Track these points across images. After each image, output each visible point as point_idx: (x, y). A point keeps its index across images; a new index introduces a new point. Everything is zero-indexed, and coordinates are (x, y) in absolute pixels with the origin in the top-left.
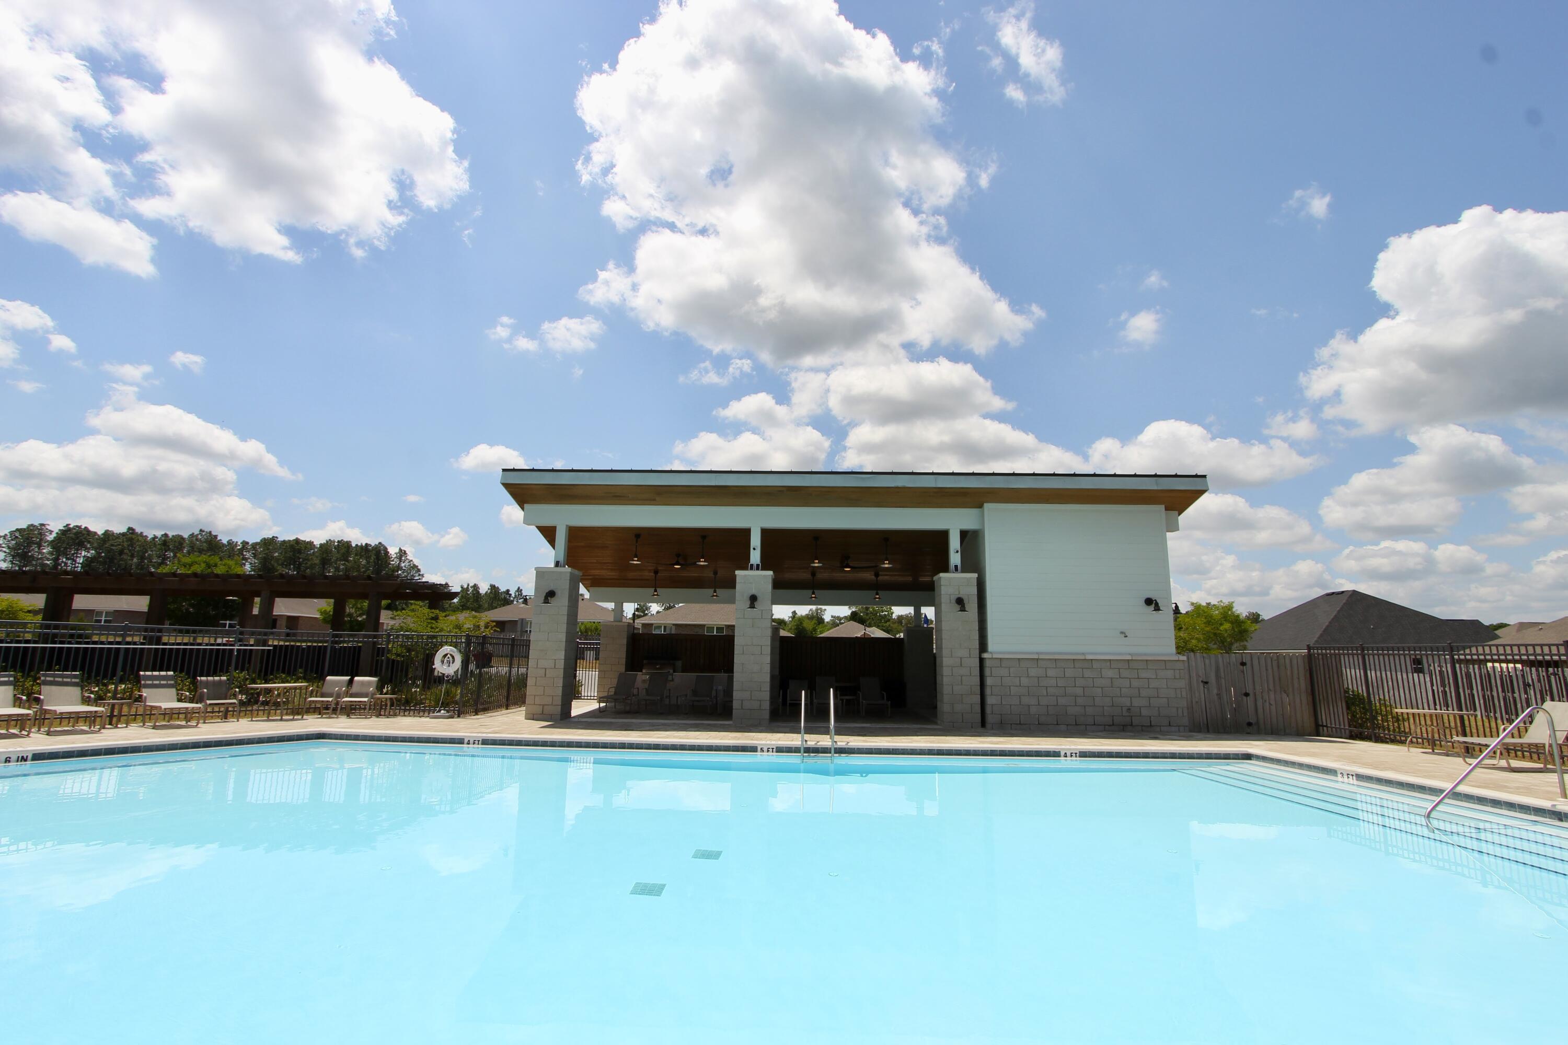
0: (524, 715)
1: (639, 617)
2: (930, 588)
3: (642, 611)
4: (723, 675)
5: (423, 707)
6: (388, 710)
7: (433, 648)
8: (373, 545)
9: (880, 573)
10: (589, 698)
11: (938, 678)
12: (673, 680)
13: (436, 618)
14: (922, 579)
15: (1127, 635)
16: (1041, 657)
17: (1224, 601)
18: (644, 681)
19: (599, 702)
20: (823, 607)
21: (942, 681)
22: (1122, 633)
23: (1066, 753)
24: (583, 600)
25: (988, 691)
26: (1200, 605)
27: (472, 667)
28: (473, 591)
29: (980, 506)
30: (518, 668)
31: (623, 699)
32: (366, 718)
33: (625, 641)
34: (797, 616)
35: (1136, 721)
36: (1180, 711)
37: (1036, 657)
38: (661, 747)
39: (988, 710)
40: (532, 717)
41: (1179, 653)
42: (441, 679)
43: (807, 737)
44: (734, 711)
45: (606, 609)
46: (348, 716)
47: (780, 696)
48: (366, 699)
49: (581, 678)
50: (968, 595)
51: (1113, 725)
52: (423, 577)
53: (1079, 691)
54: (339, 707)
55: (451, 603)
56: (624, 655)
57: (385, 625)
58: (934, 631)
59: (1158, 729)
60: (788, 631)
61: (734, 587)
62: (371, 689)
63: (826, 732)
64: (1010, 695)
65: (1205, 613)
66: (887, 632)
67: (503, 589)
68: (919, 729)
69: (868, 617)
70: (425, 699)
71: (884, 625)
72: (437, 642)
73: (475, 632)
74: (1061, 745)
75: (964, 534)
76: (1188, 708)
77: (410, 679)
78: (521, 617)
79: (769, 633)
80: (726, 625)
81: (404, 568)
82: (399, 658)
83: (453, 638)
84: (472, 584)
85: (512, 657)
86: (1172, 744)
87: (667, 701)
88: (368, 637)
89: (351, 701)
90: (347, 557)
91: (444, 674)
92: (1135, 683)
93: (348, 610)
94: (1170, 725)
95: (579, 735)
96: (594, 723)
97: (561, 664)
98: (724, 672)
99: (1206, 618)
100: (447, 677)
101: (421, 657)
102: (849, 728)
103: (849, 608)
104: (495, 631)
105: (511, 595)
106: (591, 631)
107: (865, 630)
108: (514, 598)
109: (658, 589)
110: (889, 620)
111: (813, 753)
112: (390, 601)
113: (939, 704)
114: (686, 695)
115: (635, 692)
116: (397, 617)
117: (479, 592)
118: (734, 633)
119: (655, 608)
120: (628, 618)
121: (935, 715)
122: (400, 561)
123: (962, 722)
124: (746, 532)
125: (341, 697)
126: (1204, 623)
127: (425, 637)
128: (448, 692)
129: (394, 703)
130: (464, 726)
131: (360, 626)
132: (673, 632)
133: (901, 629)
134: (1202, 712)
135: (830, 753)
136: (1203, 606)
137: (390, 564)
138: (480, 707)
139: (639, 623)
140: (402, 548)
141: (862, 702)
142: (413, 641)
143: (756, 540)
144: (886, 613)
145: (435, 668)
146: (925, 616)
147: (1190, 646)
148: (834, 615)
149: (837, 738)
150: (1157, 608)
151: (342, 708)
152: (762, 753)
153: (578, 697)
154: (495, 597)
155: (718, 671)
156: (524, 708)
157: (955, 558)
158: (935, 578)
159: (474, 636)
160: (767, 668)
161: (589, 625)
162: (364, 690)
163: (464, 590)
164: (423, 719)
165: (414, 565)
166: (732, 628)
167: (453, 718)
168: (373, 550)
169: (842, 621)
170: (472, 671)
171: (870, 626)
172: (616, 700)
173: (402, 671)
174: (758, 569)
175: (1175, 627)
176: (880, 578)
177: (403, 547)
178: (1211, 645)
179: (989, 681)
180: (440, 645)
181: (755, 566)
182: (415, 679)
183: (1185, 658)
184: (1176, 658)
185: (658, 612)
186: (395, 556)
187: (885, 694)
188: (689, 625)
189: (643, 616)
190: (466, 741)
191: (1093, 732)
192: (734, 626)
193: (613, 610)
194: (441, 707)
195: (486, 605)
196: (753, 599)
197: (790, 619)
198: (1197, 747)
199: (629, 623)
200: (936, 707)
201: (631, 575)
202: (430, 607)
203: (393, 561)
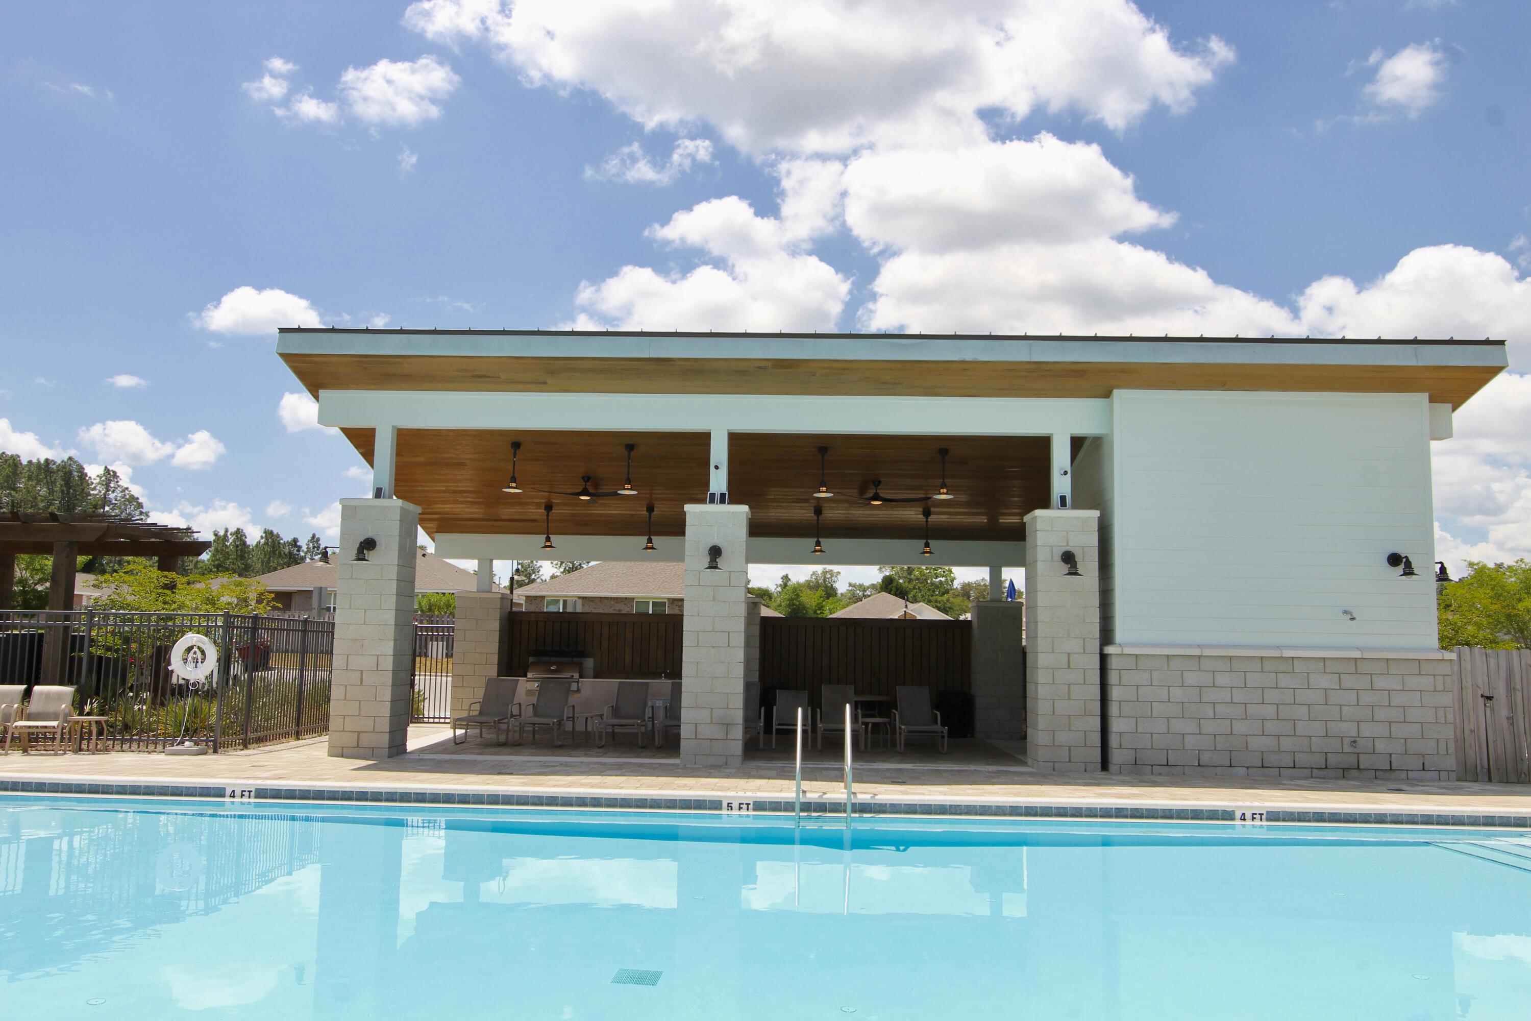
0: (327, 750)
1: (521, 584)
2: (1019, 534)
3: (523, 576)
4: (663, 684)
5: (154, 736)
6: (93, 741)
7: (168, 637)
8: (59, 462)
9: (932, 509)
10: (437, 721)
11: (1030, 687)
12: (578, 691)
13: (171, 587)
14: (1003, 520)
15: (1355, 616)
16: (1207, 652)
17: (1526, 560)
18: (529, 692)
19: (454, 728)
20: (835, 568)
21: (1037, 693)
22: (1346, 612)
23: (1244, 814)
24: (424, 555)
25: (1113, 710)
26: (1484, 567)
27: (236, 668)
28: (234, 541)
29: (1107, 394)
30: (315, 671)
31: (495, 722)
32: (56, 755)
33: (496, 625)
34: (790, 583)
35: (1365, 762)
36: (1442, 746)
37: (1196, 652)
38: (559, 802)
39: (1114, 741)
40: (339, 752)
41: (1443, 648)
42: (183, 690)
43: (805, 785)
44: (683, 743)
45: (464, 572)
46: (25, 751)
47: (760, 717)
48: (55, 723)
49: (422, 688)
50: (1083, 547)
51: (1326, 768)
52: (148, 516)
53: (1270, 711)
54: (9, 736)
55: (197, 562)
56: (495, 647)
57: (85, 599)
58: (1024, 608)
59: (1404, 775)
60: (776, 610)
61: (682, 533)
62: (64, 706)
63: (839, 776)
64: (1152, 717)
65: (1492, 579)
66: (944, 610)
67: (286, 537)
68: (994, 772)
69: (911, 586)
70: (158, 722)
71: (940, 599)
72: (174, 626)
73: (241, 609)
74: (1237, 800)
75: (1077, 443)
76: (1456, 741)
77: (131, 689)
78: (319, 585)
79: (741, 610)
80: (669, 599)
81: (114, 501)
82: (109, 654)
83: (202, 619)
84: (232, 529)
85: (304, 652)
86: (1427, 801)
87: (569, 726)
88: (57, 617)
89: (30, 727)
90: (14, 483)
91: (187, 681)
92: (1366, 698)
93: (18, 574)
94: (1424, 770)
95: (421, 781)
96: (446, 761)
97: (388, 663)
98: (667, 677)
99: (1493, 589)
100: (194, 684)
101: (148, 652)
102: (879, 770)
103: (880, 569)
104: (275, 608)
105: (299, 548)
106: (439, 608)
107: (906, 606)
108: (306, 553)
109: (552, 537)
110: (947, 592)
111: (815, 811)
112: (91, 557)
113: (1029, 731)
114: (601, 716)
115: (515, 711)
116: (104, 585)
117: (244, 543)
118: (682, 611)
119: (547, 569)
120: (502, 586)
121: (1024, 751)
122: (108, 490)
123: (1070, 761)
124: (702, 440)
125: (12, 720)
126: (1490, 597)
127: (154, 618)
128: (195, 711)
129: (103, 729)
130: (225, 767)
131: (41, 601)
132: (579, 609)
133: (967, 607)
134: (1480, 748)
135: (845, 811)
136: (1489, 569)
137: (90, 495)
138: (251, 735)
139: (519, 596)
140: (110, 468)
141: (900, 728)
142: (132, 625)
143: (719, 452)
144: (943, 579)
145: (172, 671)
146: (1012, 583)
147: (1462, 637)
148: (853, 582)
149: (856, 787)
150: (1409, 571)
151: (13, 739)
152: (730, 812)
153: (418, 719)
154: (274, 552)
155: (656, 675)
156: (325, 738)
157: (1061, 484)
158: (1027, 518)
159: (238, 616)
160: (739, 671)
161: (434, 600)
162: (51, 708)
163: (221, 539)
164: (155, 757)
165: (132, 496)
166: (680, 603)
167: (205, 753)
168: (58, 470)
169: (868, 593)
170: (235, 677)
171: (915, 600)
172: (482, 724)
173: (115, 675)
174: (722, 501)
175: (1439, 604)
176: (933, 518)
177: (111, 465)
178: (1501, 636)
179: (1115, 693)
180: (179, 632)
181: (717, 497)
182: (137, 689)
183: (1453, 656)
184: (1438, 655)
185: (553, 577)
186: (98, 480)
187: (938, 713)
188: (606, 598)
189: (528, 583)
190: (228, 792)
191: (1293, 778)
192: (682, 600)
193: (476, 573)
194: (184, 736)
195: (258, 566)
196: (715, 552)
197: (779, 589)
198: (1469, 805)
199: (502, 594)
200: (1025, 737)
201: (506, 512)
202: (161, 568)
203: (94, 489)
